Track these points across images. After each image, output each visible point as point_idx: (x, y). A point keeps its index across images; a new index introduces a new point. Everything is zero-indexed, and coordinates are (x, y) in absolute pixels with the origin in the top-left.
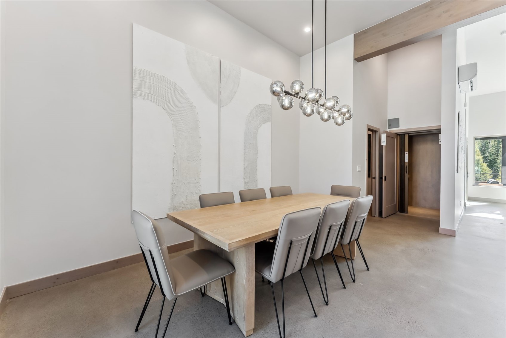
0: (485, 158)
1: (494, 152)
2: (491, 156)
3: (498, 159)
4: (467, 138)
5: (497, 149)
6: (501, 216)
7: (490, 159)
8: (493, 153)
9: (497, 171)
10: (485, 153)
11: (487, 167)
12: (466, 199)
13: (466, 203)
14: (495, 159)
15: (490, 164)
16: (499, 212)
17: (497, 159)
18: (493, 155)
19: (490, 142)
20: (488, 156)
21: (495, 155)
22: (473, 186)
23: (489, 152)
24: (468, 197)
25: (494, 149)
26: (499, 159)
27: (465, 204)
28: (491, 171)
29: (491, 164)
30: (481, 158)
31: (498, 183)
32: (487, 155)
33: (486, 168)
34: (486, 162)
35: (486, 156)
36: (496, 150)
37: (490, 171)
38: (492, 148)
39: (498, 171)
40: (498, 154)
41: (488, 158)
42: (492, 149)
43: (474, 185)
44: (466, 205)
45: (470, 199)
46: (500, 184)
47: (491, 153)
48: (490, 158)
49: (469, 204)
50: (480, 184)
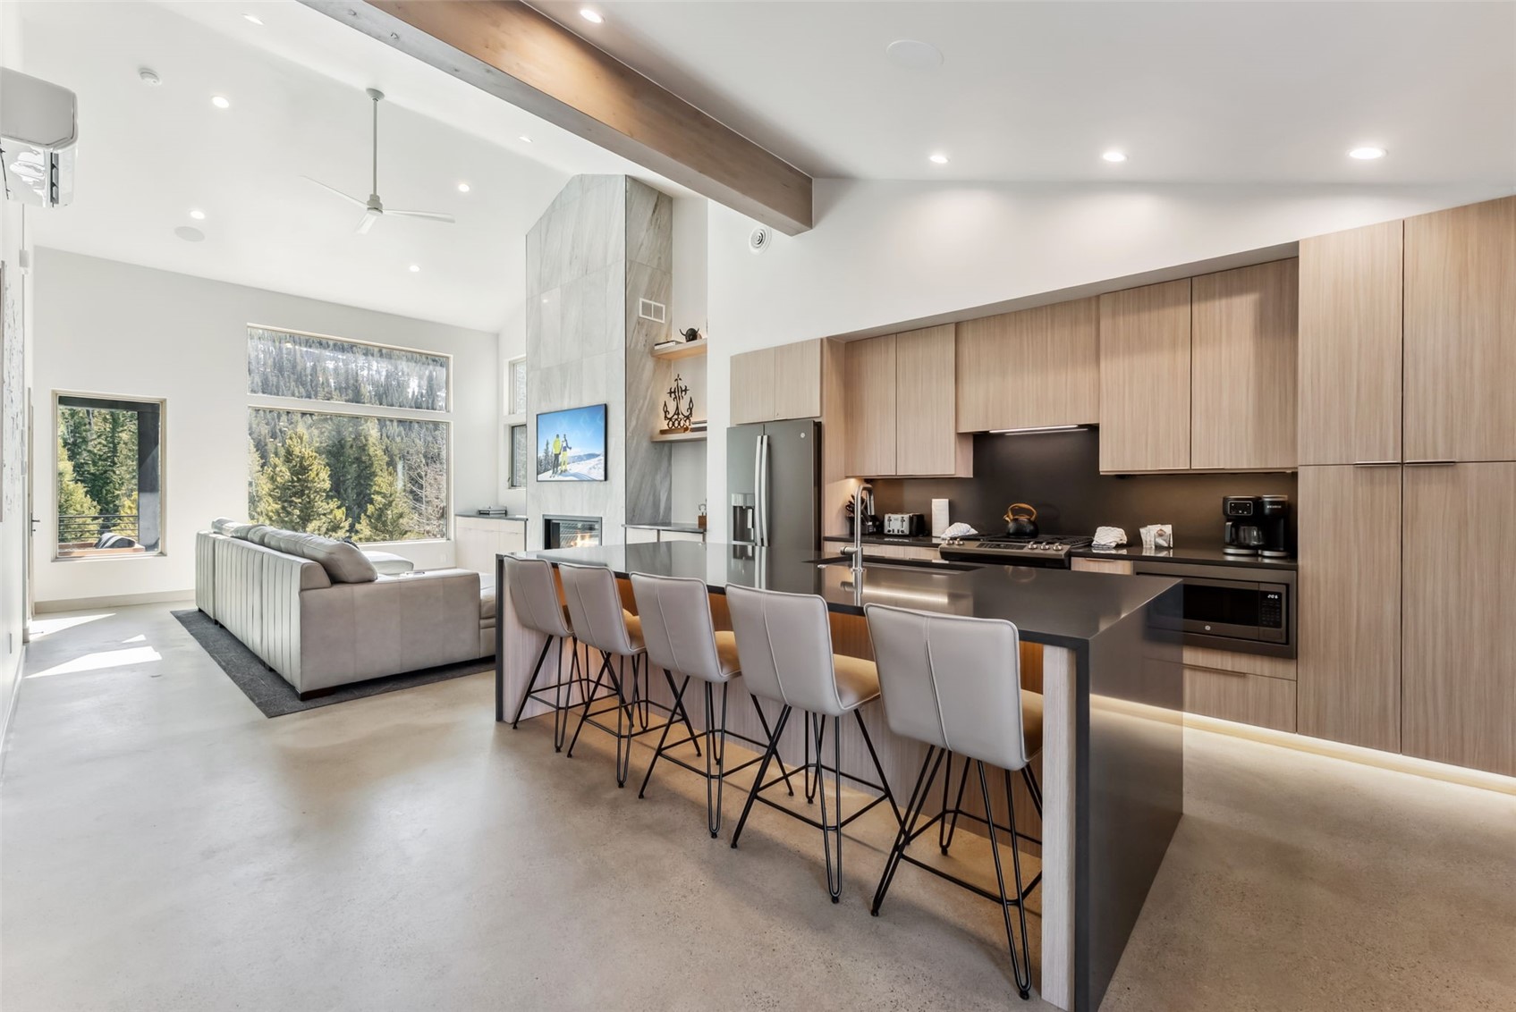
0: (78, 468)
1: (104, 453)
2: (95, 464)
3: (114, 472)
4: (29, 389)
5: (110, 443)
6: (150, 649)
7: (92, 471)
8: (102, 453)
9: (111, 506)
10: (80, 454)
11: (86, 496)
12: (28, 613)
13: (30, 631)
14: (106, 472)
15: (93, 486)
16: (141, 638)
17: (112, 473)
18: (100, 459)
19: (90, 423)
20: (87, 464)
21: (105, 460)
22: (53, 561)
23: (89, 451)
24: (36, 604)
25: (104, 442)
26: (118, 472)
27: (25, 632)
28: (99, 507)
29: (98, 486)
30: (67, 466)
31: (130, 544)
32: (83, 461)
33: (84, 500)
34: (82, 481)
35: (82, 463)
36: (109, 447)
37: (95, 507)
38: (99, 440)
39: (115, 505)
40: (115, 459)
41: (86, 468)
42: (100, 443)
43: (56, 559)
44: (32, 638)
45: (41, 611)
46: (137, 546)
47: (95, 454)
48: (92, 469)
49: (41, 628)
50: (77, 552)
